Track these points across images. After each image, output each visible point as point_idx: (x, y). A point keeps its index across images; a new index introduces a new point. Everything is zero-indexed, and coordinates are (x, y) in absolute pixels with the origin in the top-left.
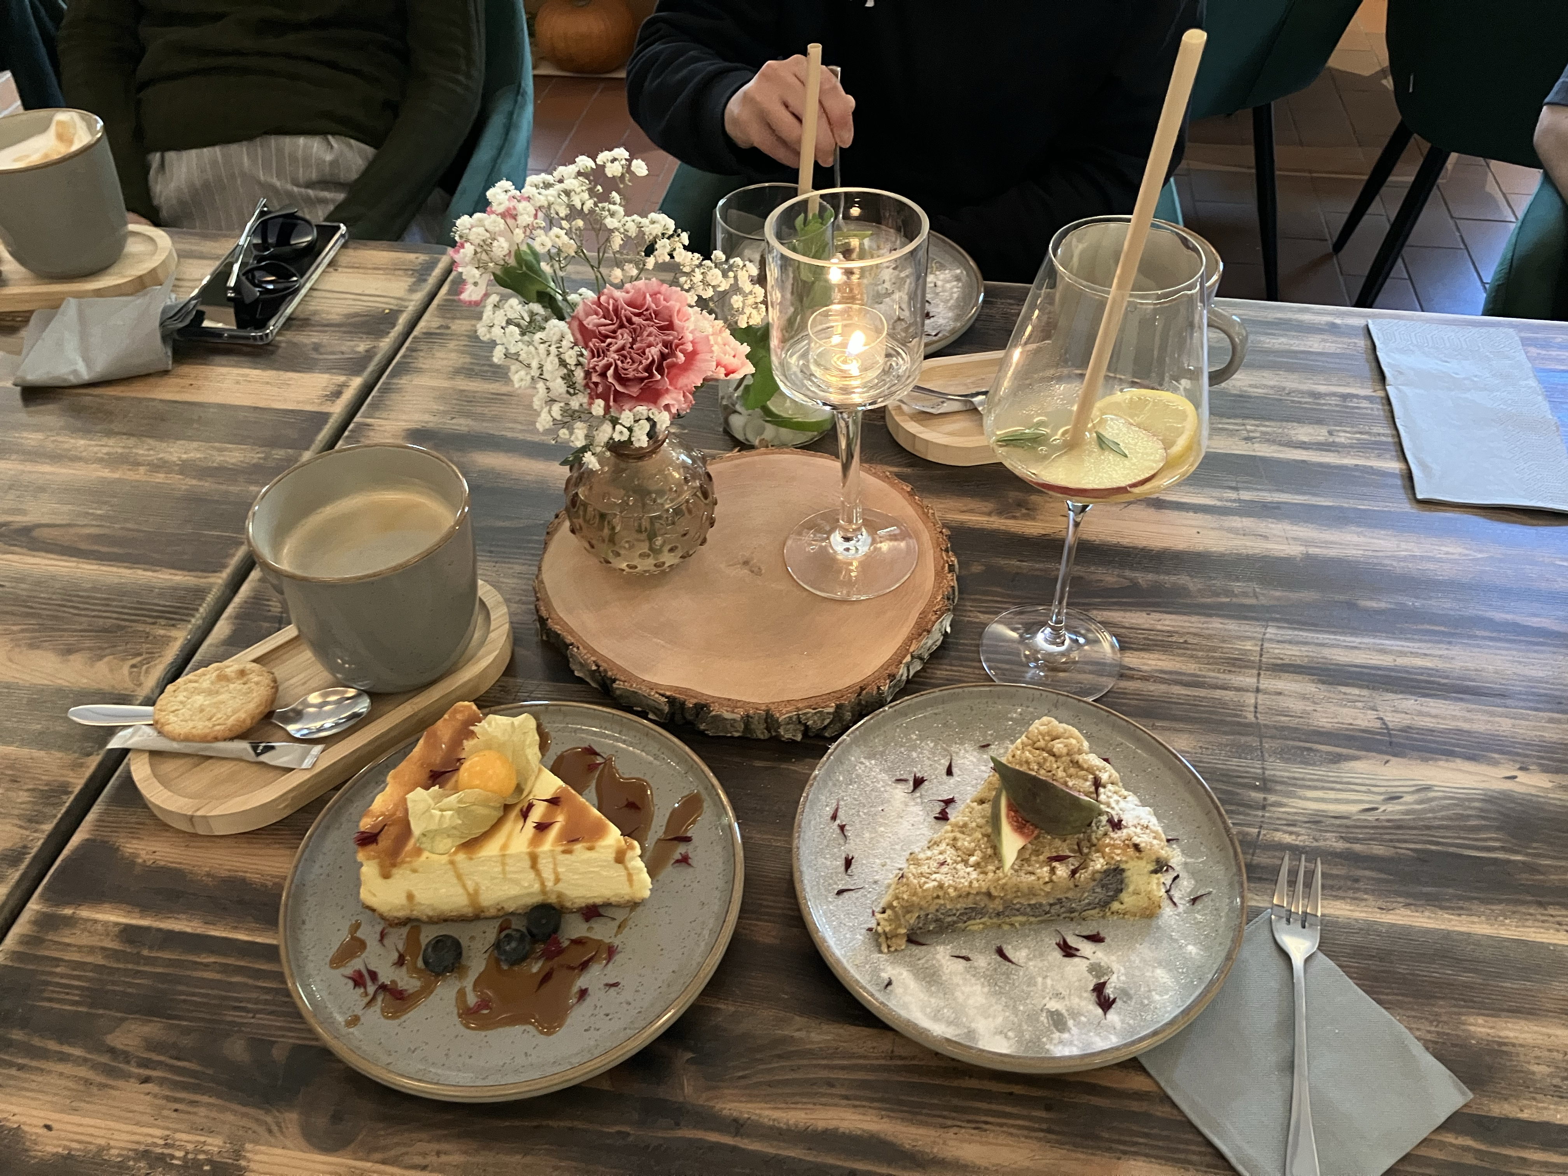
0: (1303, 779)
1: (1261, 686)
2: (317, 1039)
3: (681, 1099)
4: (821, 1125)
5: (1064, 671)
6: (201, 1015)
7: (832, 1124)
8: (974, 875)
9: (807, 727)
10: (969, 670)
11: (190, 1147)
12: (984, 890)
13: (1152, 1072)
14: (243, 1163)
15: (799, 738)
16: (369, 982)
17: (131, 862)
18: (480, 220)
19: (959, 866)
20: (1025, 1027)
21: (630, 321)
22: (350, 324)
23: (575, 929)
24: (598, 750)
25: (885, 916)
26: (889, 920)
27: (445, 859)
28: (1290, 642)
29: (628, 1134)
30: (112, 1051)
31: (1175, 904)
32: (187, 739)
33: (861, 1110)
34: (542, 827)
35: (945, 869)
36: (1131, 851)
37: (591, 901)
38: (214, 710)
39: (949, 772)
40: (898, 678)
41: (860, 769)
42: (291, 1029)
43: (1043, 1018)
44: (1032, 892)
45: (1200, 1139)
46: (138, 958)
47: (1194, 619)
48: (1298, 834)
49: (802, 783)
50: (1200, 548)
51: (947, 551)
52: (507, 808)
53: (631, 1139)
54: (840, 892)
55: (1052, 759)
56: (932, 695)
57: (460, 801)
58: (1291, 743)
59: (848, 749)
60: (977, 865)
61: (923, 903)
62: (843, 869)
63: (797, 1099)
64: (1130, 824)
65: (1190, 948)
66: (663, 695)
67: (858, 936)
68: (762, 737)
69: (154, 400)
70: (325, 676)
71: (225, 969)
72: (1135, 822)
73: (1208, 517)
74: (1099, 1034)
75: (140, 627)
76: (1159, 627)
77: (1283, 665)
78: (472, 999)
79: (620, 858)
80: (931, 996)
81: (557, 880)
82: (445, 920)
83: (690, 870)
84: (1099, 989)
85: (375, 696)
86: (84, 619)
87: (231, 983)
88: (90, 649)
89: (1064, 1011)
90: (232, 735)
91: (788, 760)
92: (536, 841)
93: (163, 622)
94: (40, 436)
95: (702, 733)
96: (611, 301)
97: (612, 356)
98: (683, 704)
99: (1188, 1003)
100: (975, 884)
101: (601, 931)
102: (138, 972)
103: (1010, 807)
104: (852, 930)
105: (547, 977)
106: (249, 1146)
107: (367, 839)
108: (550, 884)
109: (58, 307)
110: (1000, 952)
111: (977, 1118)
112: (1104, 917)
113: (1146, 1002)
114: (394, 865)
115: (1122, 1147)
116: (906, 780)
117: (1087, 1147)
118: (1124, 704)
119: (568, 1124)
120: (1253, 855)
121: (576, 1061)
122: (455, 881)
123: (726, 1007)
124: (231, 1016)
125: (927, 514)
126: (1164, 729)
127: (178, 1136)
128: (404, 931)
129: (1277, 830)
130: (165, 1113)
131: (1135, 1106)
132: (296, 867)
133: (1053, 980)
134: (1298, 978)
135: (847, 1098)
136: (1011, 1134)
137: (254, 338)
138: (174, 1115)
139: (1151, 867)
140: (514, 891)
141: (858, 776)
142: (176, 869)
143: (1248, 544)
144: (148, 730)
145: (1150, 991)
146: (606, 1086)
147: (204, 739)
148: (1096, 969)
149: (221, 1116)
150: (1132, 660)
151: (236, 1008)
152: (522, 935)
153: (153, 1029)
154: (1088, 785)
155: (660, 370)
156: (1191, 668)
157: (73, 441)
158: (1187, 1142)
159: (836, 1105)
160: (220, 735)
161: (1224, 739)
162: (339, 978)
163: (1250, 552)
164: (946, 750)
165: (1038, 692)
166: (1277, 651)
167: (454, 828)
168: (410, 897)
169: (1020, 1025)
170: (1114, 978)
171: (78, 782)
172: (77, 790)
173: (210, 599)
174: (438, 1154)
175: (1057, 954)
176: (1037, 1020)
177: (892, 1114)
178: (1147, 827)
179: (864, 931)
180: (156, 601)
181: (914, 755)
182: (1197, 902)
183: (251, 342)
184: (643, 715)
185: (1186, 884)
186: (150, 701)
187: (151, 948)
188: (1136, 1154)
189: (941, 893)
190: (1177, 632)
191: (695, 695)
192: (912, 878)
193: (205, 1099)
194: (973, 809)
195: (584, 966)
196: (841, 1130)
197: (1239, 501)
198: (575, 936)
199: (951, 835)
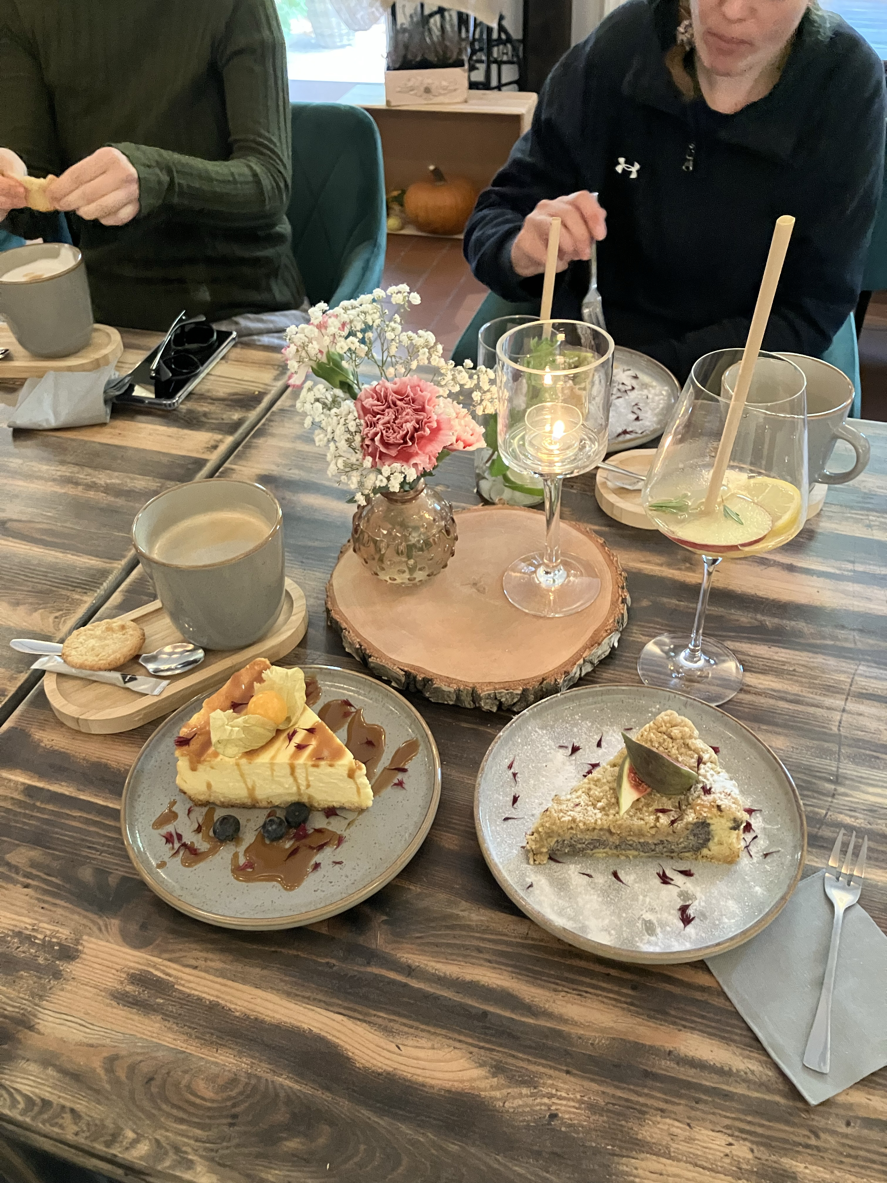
0: (867, 778)
1: (847, 708)
2: (138, 875)
3: (374, 946)
4: (468, 978)
5: (698, 682)
6: (67, 849)
7: (477, 978)
8: (599, 815)
9: (501, 703)
10: (628, 675)
11: (48, 933)
12: (606, 827)
13: (715, 974)
14: (80, 948)
15: (495, 710)
16: (176, 841)
17: (37, 745)
18: (303, 329)
19: (589, 808)
20: (625, 929)
21: (395, 404)
22: (231, 400)
23: (319, 822)
24: (352, 703)
25: (533, 837)
26: (535, 841)
27: (232, 761)
28: (875, 678)
29: (334, 965)
30: (8, 864)
31: (751, 856)
32: (81, 667)
33: (499, 971)
34: (300, 747)
35: (578, 809)
36: (715, 810)
37: (331, 804)
38: (101, 650)
39: (599, 745)
40: (572, 674)
41: (534, 736)
42: (122, 866)
43: (639, 924)
44: (641, 833)
45: (744, 1025)
46: (34, 807)
47: (805, 654)
48: (856, 818)
49: (489, 740)
50: (818, 603)
51: (623, 588)
52: (279, 732)
53: (335, 968)
54: (506, 819)
55: (670, 740)
56: (594, 689)
57: (245, 722)
58: (863, 751)
59: (526, 721)
60: (602, 809)
61: (560, 831)
62: (511, 803)
63: (454, 957)
64: (717, 791)
65: (758, 889)
66: (402, 670)
67: (514, 851)
68: (468, 706)
69: (94, 442)
70: (178, 635)
71: (87, 821)
72: (721, 790)
73: (828, 581)
74: (678, 941)
75: (64, 592)
76: (776, 658)
77: (867, 694)
78: (242, 861)
79: (351, 775)
80: (560, 898)
81: (308, 786)
82: (232, 806)
83: (404, 791)
84: (683, 909)
85: (207, 651)
86: (29, 584)
87: (89, 831)
88: (31, 604)
89: (655, 922)
90: (110, 667)
91: (485, 725)
92: (294, 756)
93: (79, 590)
94: (20, 461)
95: (427, 699)
96: (383, 390)
97: (380, 427)
98: (415, 677)
99: (748, 926)
100: (599, 822)
101: (335, 825)
102: (32, 816)
103: (631, 770)
104: (511, 846)
105: (294, 852)
106: (85, 937)
107: (183, 742)
108: (303, 788)
109: (41, 377)
110: (615, 875)
111: (580, 988)
112: (696, 859)
113: (717, 922)
114: (199, 762)
115: (684, 1023)
116: (566, 747)
117: (657, 1019)
118: (739, 711)
119: (295, 953)
120: (819, 829)
121: (304, 910)
122: (239, 778)
123: (415, 889)
124: (85, 852)
125: (612, 561)
126: (767, 731)
127: (41, 925)
128: (205, 810)
129: (841, 813)
130: (36, 909)
131: (698, 995)
132: (139, 759)
133: (651, 898)
134: (838, 919)
135: (490, 961)
136: (603, 1002)
137: (165, 404)
138: (42, 910)
139: (731, 824)
140: (280, 790)
141: (531, 740)
142: (64, 753)
143: (856, 603)
144: (59, 659)
145: (722, 915)
146: (324, 930)
147: (92, 669)
148: (684, 895)
149: (70, 916)
150: (751, 679)
151: (89, 847)
152: (281, 821)
153: (36, 854)
154: (693, 762)
155: (412, 439)
156: (794, 689)
157: (40, 466)
158: (733, 1026)
159: (481, 965)
160: (102, 667)
161: (810, 743)
162: (157, 836)
163: (856, 609)
164: (599, 729)
165: (673, 695)
166: (864, 683)
167: (240, 740)
168: (209, 786)
169: (621, 927)
170: (696, 903)
171: (12, 689)
172: (10, 695)
173: (111, 578)
174: (206, 960)
175: (657, 881)
176: (634, 925)
177: (520, 977)
178: (729, 795)
179: (519, 848)
180: (77, 576)
181: (575, 730)
182: (768, 857)
183: (163, 407)
184: (388, 682)
185: (762, 843)
186: (62, 641)
187: (42, 802)
188: (693, 1029)
189: (573, 826)
190: (789, 663)
191: (425, 672)
192: (553, 812)
193: (62, 903)
194: (606, 769)
195: (321, 847)
196: (483, 983)
197: (854, 571)
198: (318, 827)
199: (587, 786)
